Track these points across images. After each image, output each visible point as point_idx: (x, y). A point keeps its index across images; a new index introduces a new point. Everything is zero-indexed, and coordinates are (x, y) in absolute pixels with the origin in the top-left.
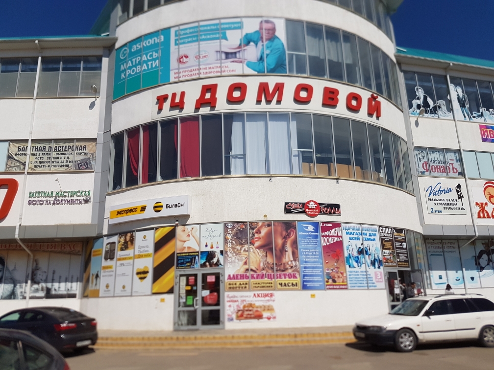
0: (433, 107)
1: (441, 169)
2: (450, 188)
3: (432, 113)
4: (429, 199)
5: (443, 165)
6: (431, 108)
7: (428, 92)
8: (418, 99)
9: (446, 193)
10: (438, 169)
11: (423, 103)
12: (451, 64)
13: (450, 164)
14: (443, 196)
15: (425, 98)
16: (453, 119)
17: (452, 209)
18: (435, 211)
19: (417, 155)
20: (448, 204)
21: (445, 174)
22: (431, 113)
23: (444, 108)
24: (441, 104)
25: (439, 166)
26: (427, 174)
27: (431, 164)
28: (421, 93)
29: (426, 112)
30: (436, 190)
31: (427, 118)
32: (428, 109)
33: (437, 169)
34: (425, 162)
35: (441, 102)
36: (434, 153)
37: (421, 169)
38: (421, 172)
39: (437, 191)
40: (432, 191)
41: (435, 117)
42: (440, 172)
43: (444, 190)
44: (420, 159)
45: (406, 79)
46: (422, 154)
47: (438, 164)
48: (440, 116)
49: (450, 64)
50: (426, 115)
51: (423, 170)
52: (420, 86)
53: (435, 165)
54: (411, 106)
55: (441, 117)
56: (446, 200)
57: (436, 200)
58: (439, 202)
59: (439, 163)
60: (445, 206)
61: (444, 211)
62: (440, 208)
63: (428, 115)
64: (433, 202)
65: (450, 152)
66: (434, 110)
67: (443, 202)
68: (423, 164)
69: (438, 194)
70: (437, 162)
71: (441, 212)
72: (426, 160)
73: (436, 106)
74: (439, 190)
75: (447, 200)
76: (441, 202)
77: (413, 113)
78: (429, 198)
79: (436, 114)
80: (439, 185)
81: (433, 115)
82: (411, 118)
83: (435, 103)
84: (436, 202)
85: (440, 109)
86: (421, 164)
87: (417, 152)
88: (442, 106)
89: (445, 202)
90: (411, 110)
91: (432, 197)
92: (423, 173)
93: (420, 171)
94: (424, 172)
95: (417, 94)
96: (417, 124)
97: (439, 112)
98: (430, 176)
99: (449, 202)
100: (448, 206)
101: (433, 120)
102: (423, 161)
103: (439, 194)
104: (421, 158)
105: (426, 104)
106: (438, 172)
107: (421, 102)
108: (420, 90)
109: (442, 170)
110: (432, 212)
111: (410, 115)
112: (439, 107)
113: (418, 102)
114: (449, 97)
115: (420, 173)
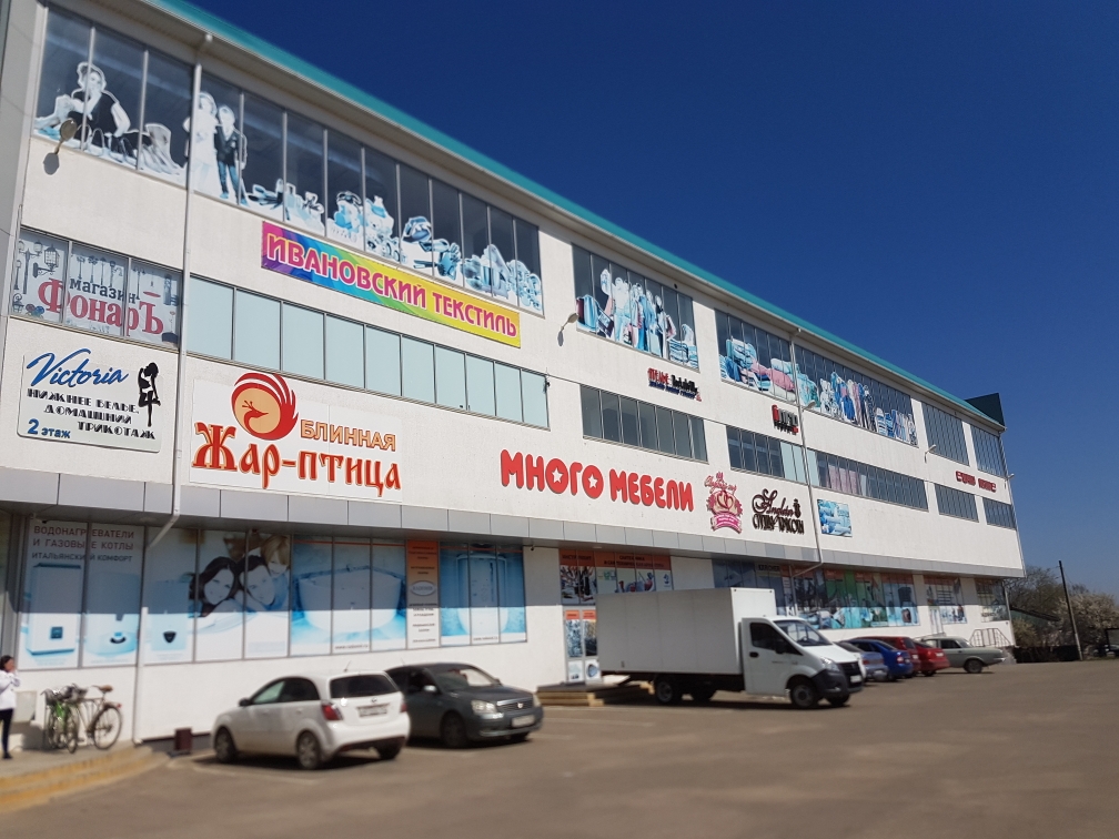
0: (125, 135)
1: (107, 313)
2: (119, 371)
4: (30, 394)
5: (120, 303)
6: (117, 134)
7: (121, 88)
8: (81, 96)
9: (103, 381)
10: (93, 309)
11: (92, 113)
12: (209, 37)
13: (142, 304)
14: (87, 389)
15: (105, 103)
16: (184, 185)
18: (45, 431)
19: (28, 255)
20: (98, 416)
21: (115, 330)
23: (163, 147)
24: (156, 133)
25: (103, 304)
26: (49, 315)
27: (74, 292)
28: (94, 85)
29: (97, 141)
30: (64, 367)
31: (97, 157)
32: (109, 135)
33: (91, 310)
34: (55, 283)
35: (160, 132)
36: (93, 260)
37: (32, 298)
38: (30, 307)
39: (67, 373)
40: (48, 368)
41: (125, 164)
42: (101, 319)
43: (97, 373)
44: (36, 269)
45: (53, 29)
46: (51, 257)
47: (97, 296)
48: (141, 165)
49: (204, 34)
51: (38, 303)
52: (95, 63)
53: (88, 296)
54: (46, 108)
57: (58, 397)
58: (66, 405)
59: (104, 293)
60: (87, 420)
61: (76, 435)
62: (68, 423)
63: (104, 152)
64: (46, 401)
65: (153, 273)
67: (81, 407)
68: (45, 285)
69: (70, 380)
70: (98, 290)
71: (66, 434)
72: (58, 275)
74: (79, 370)
76: (72, 406)
77: (49, 130)
78: (34, 388)
79: (131, 155)
80: (84, 356)
81: (120, 156)
82: (34, 142)
84: (55, 404)
85: (150, 148)
86: (34, 284)
87: (30, 246)
88: (158, 142)
89: (87, 409)
91: (43, 385)
92: (35, 311)
93: (25, 301)
94: (41, 310)
96: (52, 163)
97: (144, 155)
98: (60, 325)
100: (97, 422)
101: (115, 169)
102: (44, 277)
103: (74, 382)
104: (42, 265)
105: (103, 120)
106: (92, 317)
108: (94, 75)
109: (110, 316)
110: (32, 431)
112: (148, 141)
113: (78, 106)
114: (186, 125)
115: (24, 311)
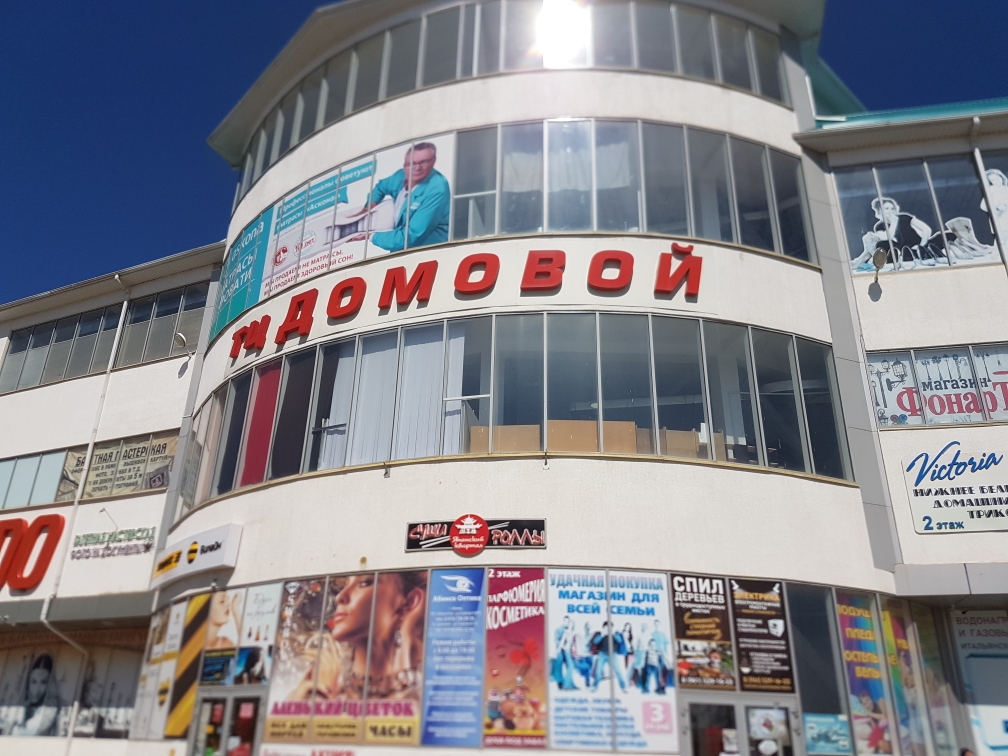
0: (929, 241)
1: (964, 403)
2: (993, 455)
3: (925, 255)
4: (916, 492)
5: (973, 390)
6: (923, 244)
7: (915, 205)
8: (882, 227)
9: (980, 468)
10: (951, 404)
11: (896, 236)
12: (977, 120)
13: (995, 385)
14: (967, 479)
15: (904, 222)
16: (1000, 260)
17: (998, 514)
18: (940, 526)
19: (879, 374)
20: (985, 502)
21: (976, 417)
22: (923, 259)
23: (968, 236)
24: (957, 227)
25: (957, 396)
26: (912, 420)
27: (928, 393)
28: (889, 213)
29: (908, 257)
30: (940, 463)
31: (912, 270)
32: (916, 247)
33: (948, 405)
34: (909, 391)
35: (962, 224)
36: (936, 360)
37: (893, 409)
38: (894, 418)
39: (944, 467)
40: (925, 468)
41: (938, 265)
42: (961, 410)
43: (971, 461)
44: (890, 384)
45: (843, 187)
46: (899, 369)
47: (950, 391)
48: (952, 261)
49: (971, 119)
50: (908, 265)
51: (899, 412)
52: (884, 195)
53: (942, 393)
54: (856, 250)
55: (960, 263)
56: (976, 490)
57: (942, 492)
58: (951, 497)
59: (955, 385)
60: (975, 508)
61: (970, 524)
62: (959, 514)
63: (917, 263)
64: (932, 498)
65: (997, 353)
66: (936, 248)
67: (965, 497)
68: (901, 394)
69: (948, 474)
70: (949, 385)
71: (960, 525)
72: (909, 382)
73: (940, 236)
74: (954, 463)
75: (982, 489)
76: (958, 497)
77: (865, 266)
78: (918, 488)
79: (941, 255)
80: (953, 450)
81: (932, 261)
82: (855, 281)
83: (934, 227)
84: (942, 498)
85: (956, 242)
86: (891, 397)
87: (878, 366)
88: (962, 233)
89: (972, 497)
90: (858, 260)
91: (925, 484)
92: (899, 420)
93: (888, 414)
94: (904, 417)
95: (877, 216)
96: (875, 292)
97: (952, 250)
98: (925, 426)
99: (988, 495)
100: (986, 508)
101: (930, 273)
102: (898, 389)
103: (952, 474)
104: (893, 378)
105: (907, 236)
106: (952, 411)
107: (890, 234)
108: (888, 205)
109: (968, 406)
110: (927, 527)
111: (855, 272)
112: (952, 237)
113: (882, 236)
114: (983, 206)
115: (890, 422)
